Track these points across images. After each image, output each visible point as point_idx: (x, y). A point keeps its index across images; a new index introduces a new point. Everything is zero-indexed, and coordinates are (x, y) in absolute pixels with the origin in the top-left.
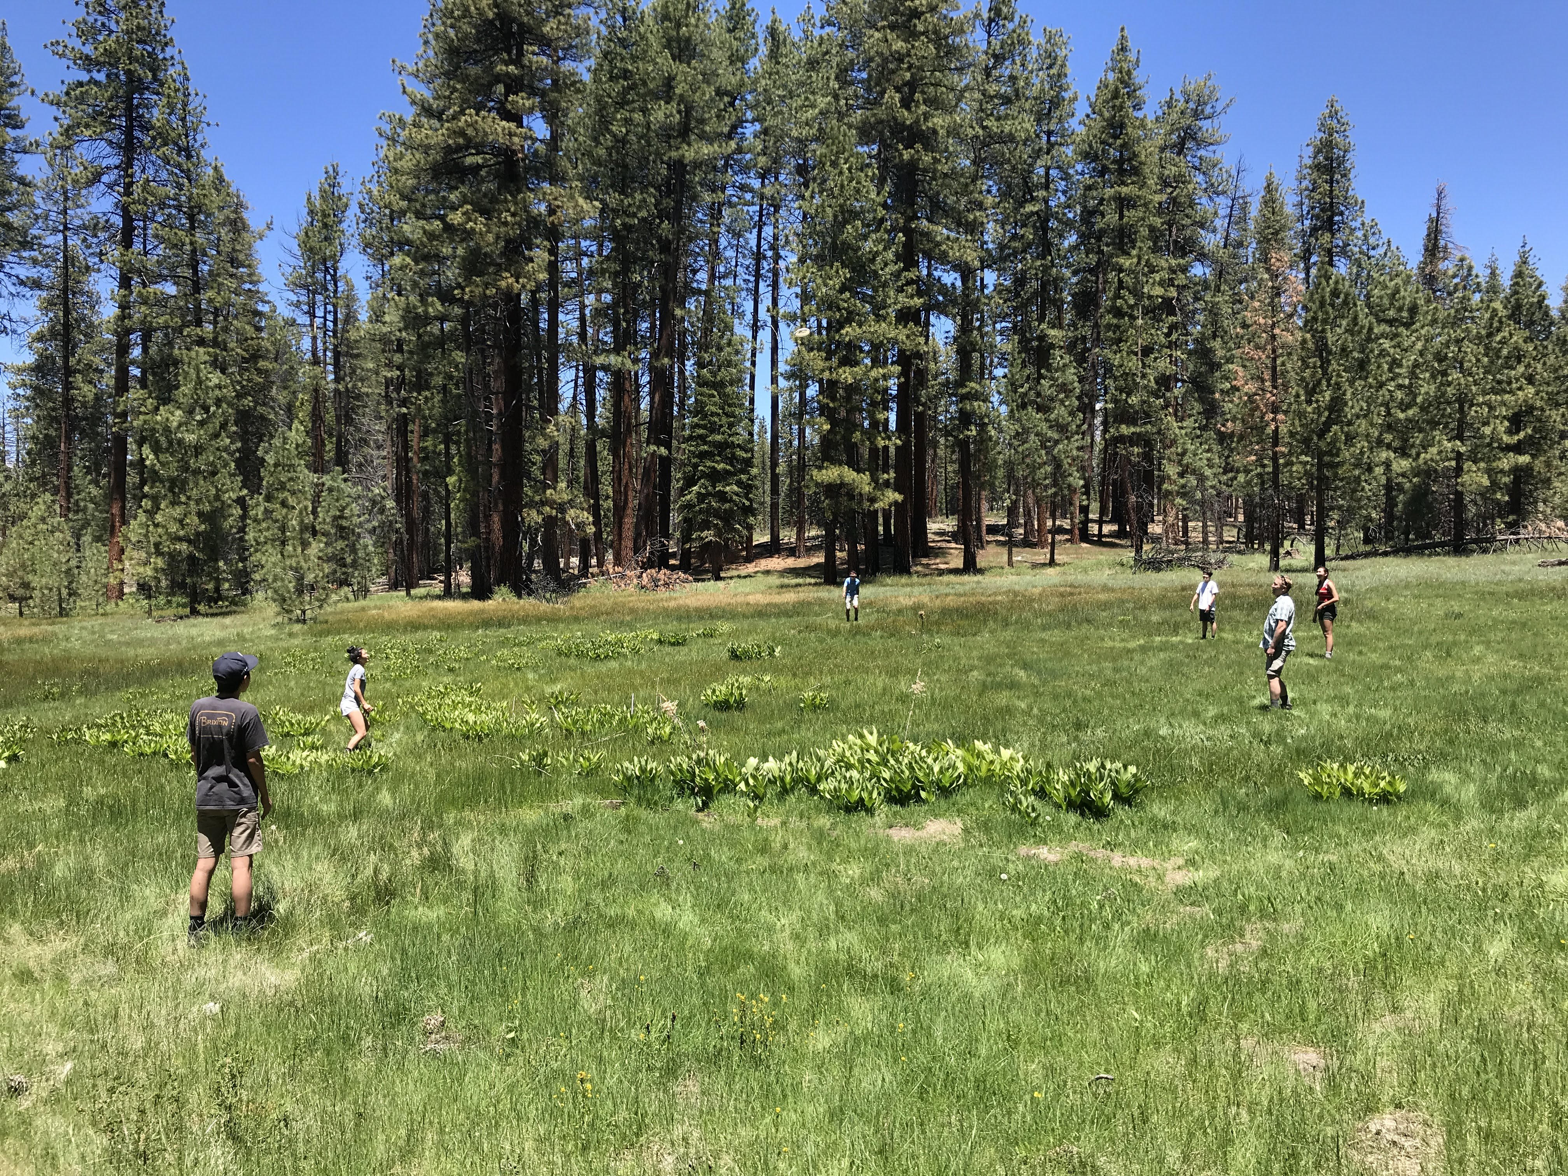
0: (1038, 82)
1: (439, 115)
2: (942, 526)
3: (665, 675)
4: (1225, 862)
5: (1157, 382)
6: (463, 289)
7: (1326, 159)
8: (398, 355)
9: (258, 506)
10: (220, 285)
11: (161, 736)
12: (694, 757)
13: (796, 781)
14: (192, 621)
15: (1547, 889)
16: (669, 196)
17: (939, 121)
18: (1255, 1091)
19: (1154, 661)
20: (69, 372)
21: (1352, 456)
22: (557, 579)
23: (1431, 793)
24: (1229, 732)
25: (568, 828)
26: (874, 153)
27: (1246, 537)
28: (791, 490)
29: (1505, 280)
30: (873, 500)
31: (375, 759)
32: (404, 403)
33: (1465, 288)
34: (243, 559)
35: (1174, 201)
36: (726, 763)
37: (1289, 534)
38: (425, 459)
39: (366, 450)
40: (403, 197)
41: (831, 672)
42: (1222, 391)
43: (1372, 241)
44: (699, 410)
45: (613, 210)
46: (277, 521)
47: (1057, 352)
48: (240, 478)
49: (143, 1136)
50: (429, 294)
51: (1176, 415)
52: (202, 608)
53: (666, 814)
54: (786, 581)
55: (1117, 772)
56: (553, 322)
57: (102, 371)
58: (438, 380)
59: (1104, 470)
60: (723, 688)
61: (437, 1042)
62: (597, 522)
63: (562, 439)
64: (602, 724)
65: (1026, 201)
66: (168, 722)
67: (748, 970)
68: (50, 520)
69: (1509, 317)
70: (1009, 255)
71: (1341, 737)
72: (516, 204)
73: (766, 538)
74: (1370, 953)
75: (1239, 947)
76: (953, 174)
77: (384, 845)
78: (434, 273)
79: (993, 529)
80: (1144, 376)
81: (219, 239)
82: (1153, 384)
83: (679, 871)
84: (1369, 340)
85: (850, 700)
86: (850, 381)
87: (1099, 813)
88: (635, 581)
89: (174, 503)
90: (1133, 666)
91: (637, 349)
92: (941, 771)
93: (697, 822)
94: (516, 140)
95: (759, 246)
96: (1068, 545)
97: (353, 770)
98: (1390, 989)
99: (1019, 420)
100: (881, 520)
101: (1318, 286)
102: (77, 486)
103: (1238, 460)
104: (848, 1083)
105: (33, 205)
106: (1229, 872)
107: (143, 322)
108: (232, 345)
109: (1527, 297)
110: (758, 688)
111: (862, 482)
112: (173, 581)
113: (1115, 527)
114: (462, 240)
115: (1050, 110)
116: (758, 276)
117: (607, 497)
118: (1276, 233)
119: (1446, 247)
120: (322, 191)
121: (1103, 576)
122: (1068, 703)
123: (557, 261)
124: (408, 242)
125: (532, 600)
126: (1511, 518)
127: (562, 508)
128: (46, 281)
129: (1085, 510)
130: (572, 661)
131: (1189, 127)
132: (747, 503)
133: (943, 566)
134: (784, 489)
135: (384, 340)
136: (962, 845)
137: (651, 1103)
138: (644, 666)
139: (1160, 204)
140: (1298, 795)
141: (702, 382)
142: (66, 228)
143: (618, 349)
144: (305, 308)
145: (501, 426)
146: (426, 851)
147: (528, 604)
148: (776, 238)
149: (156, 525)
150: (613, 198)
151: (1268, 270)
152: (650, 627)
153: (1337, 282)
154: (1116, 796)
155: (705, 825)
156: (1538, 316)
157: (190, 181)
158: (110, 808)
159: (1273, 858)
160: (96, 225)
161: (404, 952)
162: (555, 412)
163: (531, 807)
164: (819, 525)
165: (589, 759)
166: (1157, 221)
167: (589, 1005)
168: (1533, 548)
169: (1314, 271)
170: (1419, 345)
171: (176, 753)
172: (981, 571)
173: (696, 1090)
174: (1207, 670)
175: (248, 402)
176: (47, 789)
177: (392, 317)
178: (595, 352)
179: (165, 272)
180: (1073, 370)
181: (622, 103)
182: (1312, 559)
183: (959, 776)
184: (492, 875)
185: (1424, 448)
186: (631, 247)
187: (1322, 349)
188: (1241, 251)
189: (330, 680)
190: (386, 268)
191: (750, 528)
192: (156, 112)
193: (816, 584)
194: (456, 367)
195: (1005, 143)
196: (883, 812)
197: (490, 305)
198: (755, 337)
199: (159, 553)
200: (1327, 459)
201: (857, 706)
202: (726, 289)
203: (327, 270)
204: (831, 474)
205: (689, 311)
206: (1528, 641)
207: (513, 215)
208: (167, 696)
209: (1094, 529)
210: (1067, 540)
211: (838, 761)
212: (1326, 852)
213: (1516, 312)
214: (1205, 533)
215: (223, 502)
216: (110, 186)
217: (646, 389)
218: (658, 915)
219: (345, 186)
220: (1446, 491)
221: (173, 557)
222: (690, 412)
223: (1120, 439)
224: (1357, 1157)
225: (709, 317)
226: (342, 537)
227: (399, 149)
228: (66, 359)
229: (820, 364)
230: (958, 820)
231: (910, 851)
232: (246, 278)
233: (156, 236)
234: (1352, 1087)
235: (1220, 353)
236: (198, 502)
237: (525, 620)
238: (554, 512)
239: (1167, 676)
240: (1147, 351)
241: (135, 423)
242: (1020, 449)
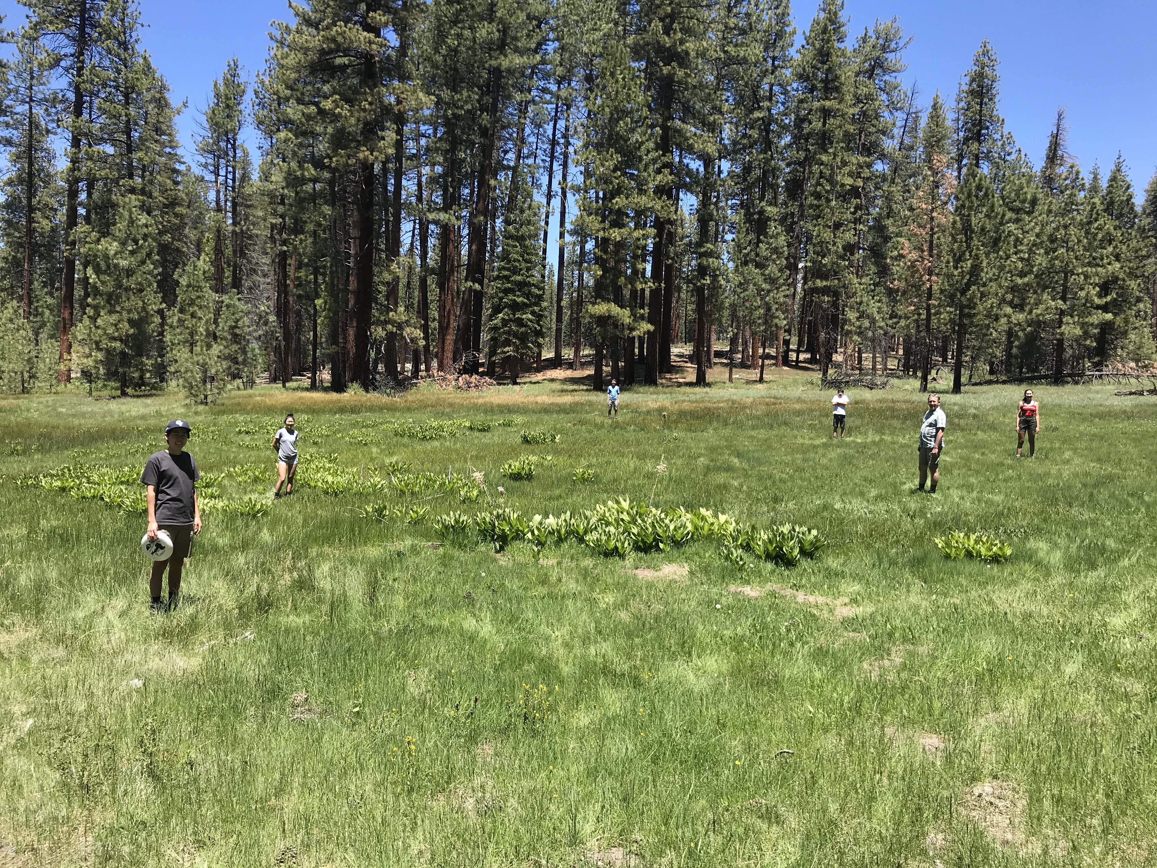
0: (768, 18)
1: (315, 25)
2: (682, 350)
3: (474, 453)
4: (879, 601)
5: (844, 248)
6: (331, 159)
7: (979, 86)
8: (281, 207)
9: (174, 317)
10: (149, 148)
11: (99, 484)
12: (495, 513)
13: (569, 533)
14: (123, 400)
15: (1109, 627)
16: (488, 94)
17: (690, 45)
18: (894, 764)
19: (833, 454)
20: (31, 209)
21: (985, 309)
22: (395, 379)
23: (1029, 557)
24: (885, 508)
25: (401, 561)
26: (643, 68)
27: (904, 366)
28: (571, 319)
29: (1104, 183)
30: (632, 329)
31: (258, 507)
32: (284, 243)
33: (1073, 187)
34: (162, 356)
35: (864, 113)
36: (518, 518)
37: (935, 365)
38: (299, 286)
39: (255, 277)
40: (288, 87)
41: (597, 455)
42: (891, 257)
43: (1008, 148)
44: (505, 257)
45: (446, 103)
46: (188, 328)
47: (772, 224)
48: (160, 295)
49: (86, 773)
50: (305, 162)
51: (857, 274)
52: (129, 391)
53: (473, 554)
54: (565, 387)
55: (803, 534)
56: (398, 186)
57: (56, 210)
58: (310, 227)
59: (802, 313)
60: (517, 464)
61: (302, 713)
62: (426, 338)
63: (401, 273)
64: (427, 487)
65: (755, 109)
66: (103, 475)
67: (530, 668)
68: (16, 321)
69: (1105, 211)
70: (740, 149)
71: (967, 515)
72: (373, 96)
73: (552, 355)
74: (980, 669)
75: (886, 662)
76: (701, 86)
77: (265, 571)
78: (310, 145)
79: (719, 354)
80: (834, 244)
81: (146, 112)
82: (840, 250)
83: (481, 595)
84: (1001, 224)
85: (609, 476)
86: (618, 239)
87: (789, 563)
88: (453, 383)
89: (111, 312)
90: (817, 457)
91: (461, 209)
92: (675, 529)
93: (495, 560)
94: (374, 47)
95: (554, 134)
96: (773, 368)
97: (242, 514)
98: (993, 695)
99: (742, 273)
100: (637, 345)
101: (966, 181)
102: (36, 296)
103: (901, 309)
104: (601, 750)
105: (7, 81)
106: (882, 608)
107: (89, 174)
108: (156, 194)
109: (1119, 196)
110: (542, 465)
111: (624, 315)
112: (108, 370)
113: (808, 356)
114: (331, 122)
115: (775, 40)
116: (552, 157)
117: (434, 320)
118: (939, 141)
119: (1062, 157)
120: (226, 80)
121: (798, 391)
122: (769, 483)
123: (401, 140)
124: (291, 122)
125: (376, 394)
126: (1096, 359)
127: (400, 326)
128: (16, 140)
129: (787, 343)
130: (406, 440)
131: (878, 58)
132: (538, 328)
133: (681, 380)
134: (566, 318)
135: (271, 195)
136: (688, 583)
137: (459, 760)
138: (458, 445)
139: (854, 115)
140: (935, 555)
141: (508, 236)
142: (31, 100)
143: (446, 208)
144: (211, 168)
145: (356, 262)
146: (295, 574)
147: (373, 397)
148: (567, 129)
149: (97, 328)
150: (446, 94)
151: (930, 168)
152: (464, 417)
153: (981, 179)
154: (802, 552)
155: (501, 562)
156: (1125, 210)
157: (126, 67)
158: (61, 536)
159: (914, 599)
160: (55, 99)
161: (279, 648)
162: (397, 254)
163: (373, 546)
164: (591, 346)
165: (417, 512)
166: (851, 128)
167: (413, 689)
168: (1112, 381)
169: (964, 170)
170: (1037, 230)
171: (110, 497)
172: (709, 385)
173: (491, 752)
174: (871, 462)
175: (168, 238)
176: (13, 521)
177: (277, 178)
178: (429, 210)
179: (106, 136)
180: (783, 238)
181: (455, 22)
182: (952, 384)
183: (688, 533)
184: (345, 594)
185: (1037, 304)
186: (458, 132)
187: (967, 229)
188: (912, 153)
189: (225, 448)
190: (274, 141)
191: (540, 346)
192: (102, 14)
193: (587, 390)
194: (324, 217)
195: (740, 64)
196: (632, 557)
197: (351, 172)
198: (548, 203)
199: (99, 349)
200: (966, 311)
201: (615, 480)
202: (529, 166)
203: (228, 141)
204: (601, 308)
205: (501, 182)
206: (1104, 450)
207: (370, 104)
208: (103, 455)
209: (793, 356)
210: (774, 364)
211: (600, 520)
212: (952, 597)
213: (1109, 207)
214: (874, 363)
215: (147, 313)
216: (67, 69)
217: (466, 240)
218: (466, 625)
219: (243, 77)
220: (1051, 338)
221: (109, 352)
222: (498, 257)
223: (815, 290)
224: (964, 813)
225: (515, 187)
226: (236, 342)
227: (286, 49)
228: (29, 199)
229: (597, 226)
230: (686, 565)
231: (650, 586)
232: (167, 144)
233: (100, 109)
234: (963, 762)
235: (891, 229)
236: (129, 311)
237: (371, 409)
238: (395, 330)
239: (842, 466)
240: (837, 226)
241: (82, 250)
242: (742, 295)
